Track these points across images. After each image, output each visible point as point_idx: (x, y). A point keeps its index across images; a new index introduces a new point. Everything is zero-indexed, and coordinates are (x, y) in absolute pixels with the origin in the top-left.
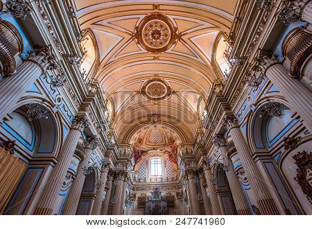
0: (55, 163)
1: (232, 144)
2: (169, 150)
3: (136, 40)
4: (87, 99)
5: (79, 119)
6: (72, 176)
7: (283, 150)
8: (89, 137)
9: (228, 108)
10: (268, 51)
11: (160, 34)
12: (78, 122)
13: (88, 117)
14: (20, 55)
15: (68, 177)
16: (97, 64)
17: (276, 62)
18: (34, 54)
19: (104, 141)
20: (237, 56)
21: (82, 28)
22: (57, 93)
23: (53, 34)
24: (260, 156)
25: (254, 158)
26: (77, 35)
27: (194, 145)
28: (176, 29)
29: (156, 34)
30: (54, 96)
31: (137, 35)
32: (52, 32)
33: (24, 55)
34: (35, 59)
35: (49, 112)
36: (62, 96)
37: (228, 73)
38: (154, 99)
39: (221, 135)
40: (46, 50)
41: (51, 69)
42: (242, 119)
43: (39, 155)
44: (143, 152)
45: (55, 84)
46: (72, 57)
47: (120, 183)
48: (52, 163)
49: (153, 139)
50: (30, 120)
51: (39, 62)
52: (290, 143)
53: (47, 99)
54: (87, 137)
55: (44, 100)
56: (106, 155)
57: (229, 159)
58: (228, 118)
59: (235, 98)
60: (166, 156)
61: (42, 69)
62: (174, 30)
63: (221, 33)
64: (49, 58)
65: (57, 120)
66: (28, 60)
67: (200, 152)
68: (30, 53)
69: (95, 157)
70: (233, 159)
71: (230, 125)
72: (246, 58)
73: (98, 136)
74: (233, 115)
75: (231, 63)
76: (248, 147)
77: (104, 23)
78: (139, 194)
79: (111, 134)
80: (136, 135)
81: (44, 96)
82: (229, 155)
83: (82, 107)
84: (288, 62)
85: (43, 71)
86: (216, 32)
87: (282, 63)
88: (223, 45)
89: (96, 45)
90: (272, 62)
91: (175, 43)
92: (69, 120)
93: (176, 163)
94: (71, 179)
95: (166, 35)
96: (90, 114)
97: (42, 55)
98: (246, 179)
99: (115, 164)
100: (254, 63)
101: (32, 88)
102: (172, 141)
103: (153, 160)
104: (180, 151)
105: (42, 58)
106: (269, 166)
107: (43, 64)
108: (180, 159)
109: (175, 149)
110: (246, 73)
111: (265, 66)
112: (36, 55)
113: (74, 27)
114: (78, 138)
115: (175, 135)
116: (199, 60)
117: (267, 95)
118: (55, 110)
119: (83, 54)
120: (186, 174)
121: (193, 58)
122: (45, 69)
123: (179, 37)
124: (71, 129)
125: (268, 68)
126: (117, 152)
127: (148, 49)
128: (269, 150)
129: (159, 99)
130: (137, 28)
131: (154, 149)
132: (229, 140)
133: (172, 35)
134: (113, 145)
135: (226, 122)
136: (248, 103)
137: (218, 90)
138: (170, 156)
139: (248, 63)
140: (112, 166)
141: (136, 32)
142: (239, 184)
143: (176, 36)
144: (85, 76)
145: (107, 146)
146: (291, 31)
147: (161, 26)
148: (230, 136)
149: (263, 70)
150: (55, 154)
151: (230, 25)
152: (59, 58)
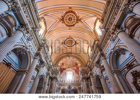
0: (27, 73)
1: (103, 66)
2: (76, 68)
3: (62, 22)
4: (41, 46)
5: (38, 54)
6: (34, 79)
7: (126, 69)
8: (42, 62)
9: (101, 50)
10: (118, 26)
11: (72, 19)
12: (37, 55)
13: (41, 53)
14: (15, 28)
15: (32, 79)
16: (46, 32)
17: (122, 30)
18: (20, 27)
19: (48, 64)
20: (105, 28)
21: (40, 17)
22: (29, 43)
23: (28, 19)
24: (116, 72)
25: (113, 73)
26: (38, 20)
27: (86, 66)
28: (79, 17)
29: (70, 19)
30: (28, 45)
31: (62, 20)
32: (28, 18)
33: (17, 28)
34: (21, 29)
35: (25, 51)
36: (31, 45)
37: (101, 35)
38: (69, 46)
39: (98, 62)
40: (25, 26)
41: (27, 33)
42: (107, 55)
43: (21, 69)
44: (64, 69)
45: (28, 40)
46: (35, 29)
47: (54, 82)
48: (26, 73)
49: (68, 63)
50: (18, 54)
51: (23, 31)
52: (129, 66)
53: (25, 46)
54: (41, 62)
55: (24, 46)
56: (48, 70)
57: (102, 73)
58: (101, 55)
59: (104, 46)
60: (74, 71)
61: (23, 33)
62: (77, 17)
63: (98, 19)
64: (26, 29)
65: (28, 55)
66: (18, 30)
67: (89, 69)
68: (19, 27)
69: (44, 71)
70: (104, 73)
71: (102, 58)
72: (109, 29)
73: (45, 62)
74: (103, 54)
75: (102, 31)
76: (110, 68)
77: (49, 15)
78: (62, 88)
79: (51, 61)
80: (61, 62)
81: (24, 45)
82: (102, 71)
83: (39, 49)
84: (127, 31)
85: (24, 34)
86: (95, 18)
87: (125, 31)
88: (99, 24)
89: (45, 23)
90: (120, 31)
91: (78, 23)
92: (33, 55)
93: (78, 74)
94: (33, 80)
95: (74, 20)
96: (42, 52)
97: (24, 28)
98: (109, 82)
99: (52, 74)
100: (112, 31)
101: (19, 41)
102: (76, 64)
103: (68, 73)
104: (80, 69)
105: (24, 29)
106: (120, 77)
107: (24, 31)
108: (80, 73)
109: (78, 68)
110: (109, 36)
111: (117, 32)
112: (21, 28)
113: (37, 16)
114: (37, 62)
115: (78, 62)
116: (88, 30)
117: (118, 45)
118: (28, 50)
119: (40, 27)
120: (83, 79)
121: (86, 29)
122: (25, 33)
123: (80, 20)
124: (34, 58)
125: (118, 33)
126: (53, 69)
127: (67, 25)
128: (120, 69)
129: (71, 46)
130: (62, 16)
131: (69, 68)
132: (102, 64)
133: (77, 19)
134: (51, 66)
135: (100, 56)
136: (110, 48)
137: (96, 42)
138: (76, 71)
139: (109, 31)
140: (51, 75)
141: (62, 18)
142: (106, 85)
143: (78, 20)
144: (41, 37)
145: (49, 66)
146: (128, 17)
147: (72, 16)
148: (102, 63)
149: (116, 34)
150: (27, 69)
151: (101, 15)
152: (31, 29)
